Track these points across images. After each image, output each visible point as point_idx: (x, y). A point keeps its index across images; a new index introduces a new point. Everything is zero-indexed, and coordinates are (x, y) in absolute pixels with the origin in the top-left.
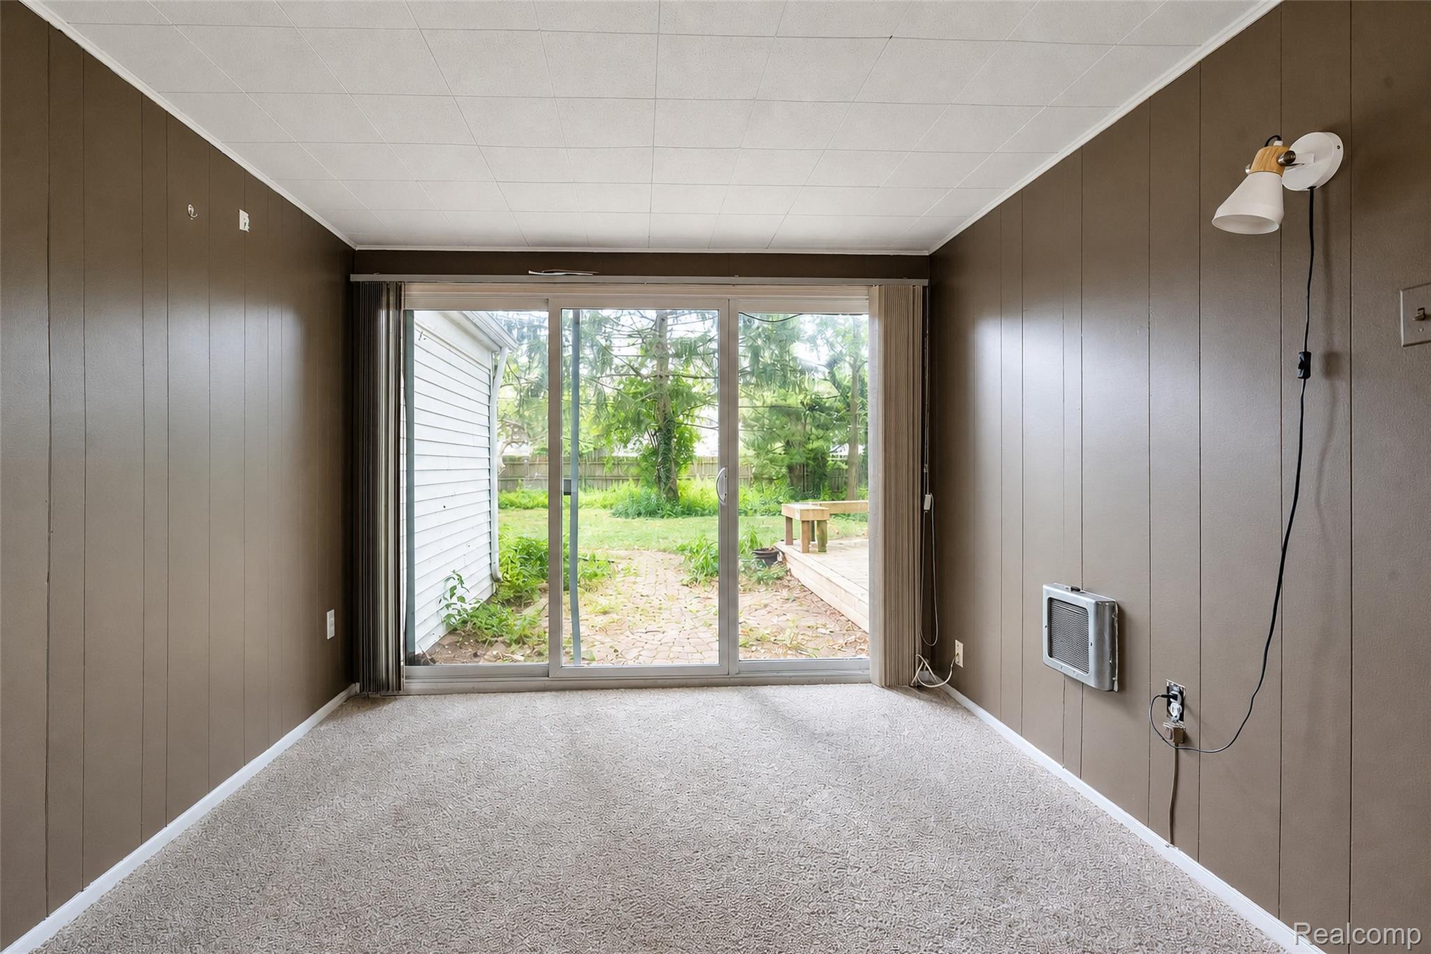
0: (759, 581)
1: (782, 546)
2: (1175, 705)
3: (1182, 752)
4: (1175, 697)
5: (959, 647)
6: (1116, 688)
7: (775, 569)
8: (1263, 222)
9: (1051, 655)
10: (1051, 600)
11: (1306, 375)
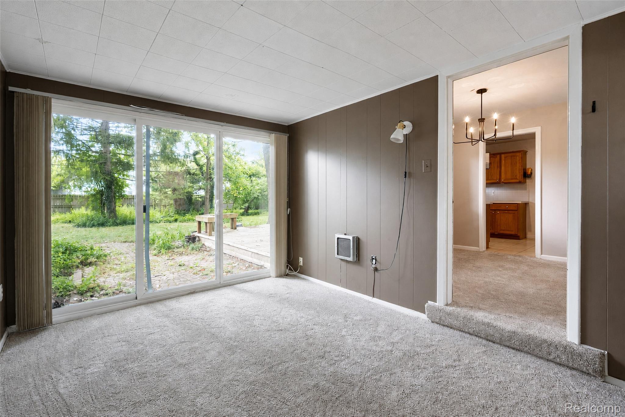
0: (193, 249)
1: (197, 234)
2: (374, 261)
3: (375, 272)
4: (374, 259)
5: (301, 259)
6: (357, 261)
7: (197, 244)
8: (398, 140)
9: (338, 254)
10: (338, 238)
11: (405, 177)
